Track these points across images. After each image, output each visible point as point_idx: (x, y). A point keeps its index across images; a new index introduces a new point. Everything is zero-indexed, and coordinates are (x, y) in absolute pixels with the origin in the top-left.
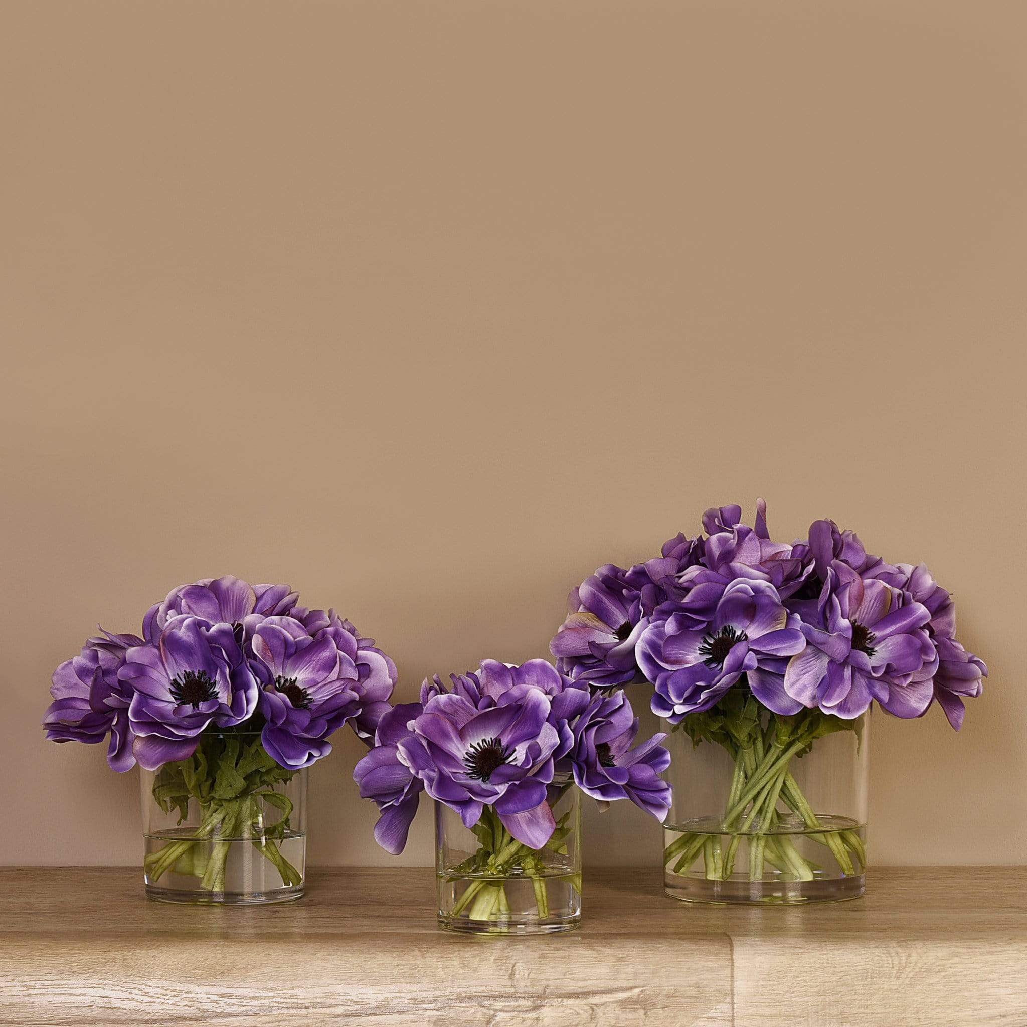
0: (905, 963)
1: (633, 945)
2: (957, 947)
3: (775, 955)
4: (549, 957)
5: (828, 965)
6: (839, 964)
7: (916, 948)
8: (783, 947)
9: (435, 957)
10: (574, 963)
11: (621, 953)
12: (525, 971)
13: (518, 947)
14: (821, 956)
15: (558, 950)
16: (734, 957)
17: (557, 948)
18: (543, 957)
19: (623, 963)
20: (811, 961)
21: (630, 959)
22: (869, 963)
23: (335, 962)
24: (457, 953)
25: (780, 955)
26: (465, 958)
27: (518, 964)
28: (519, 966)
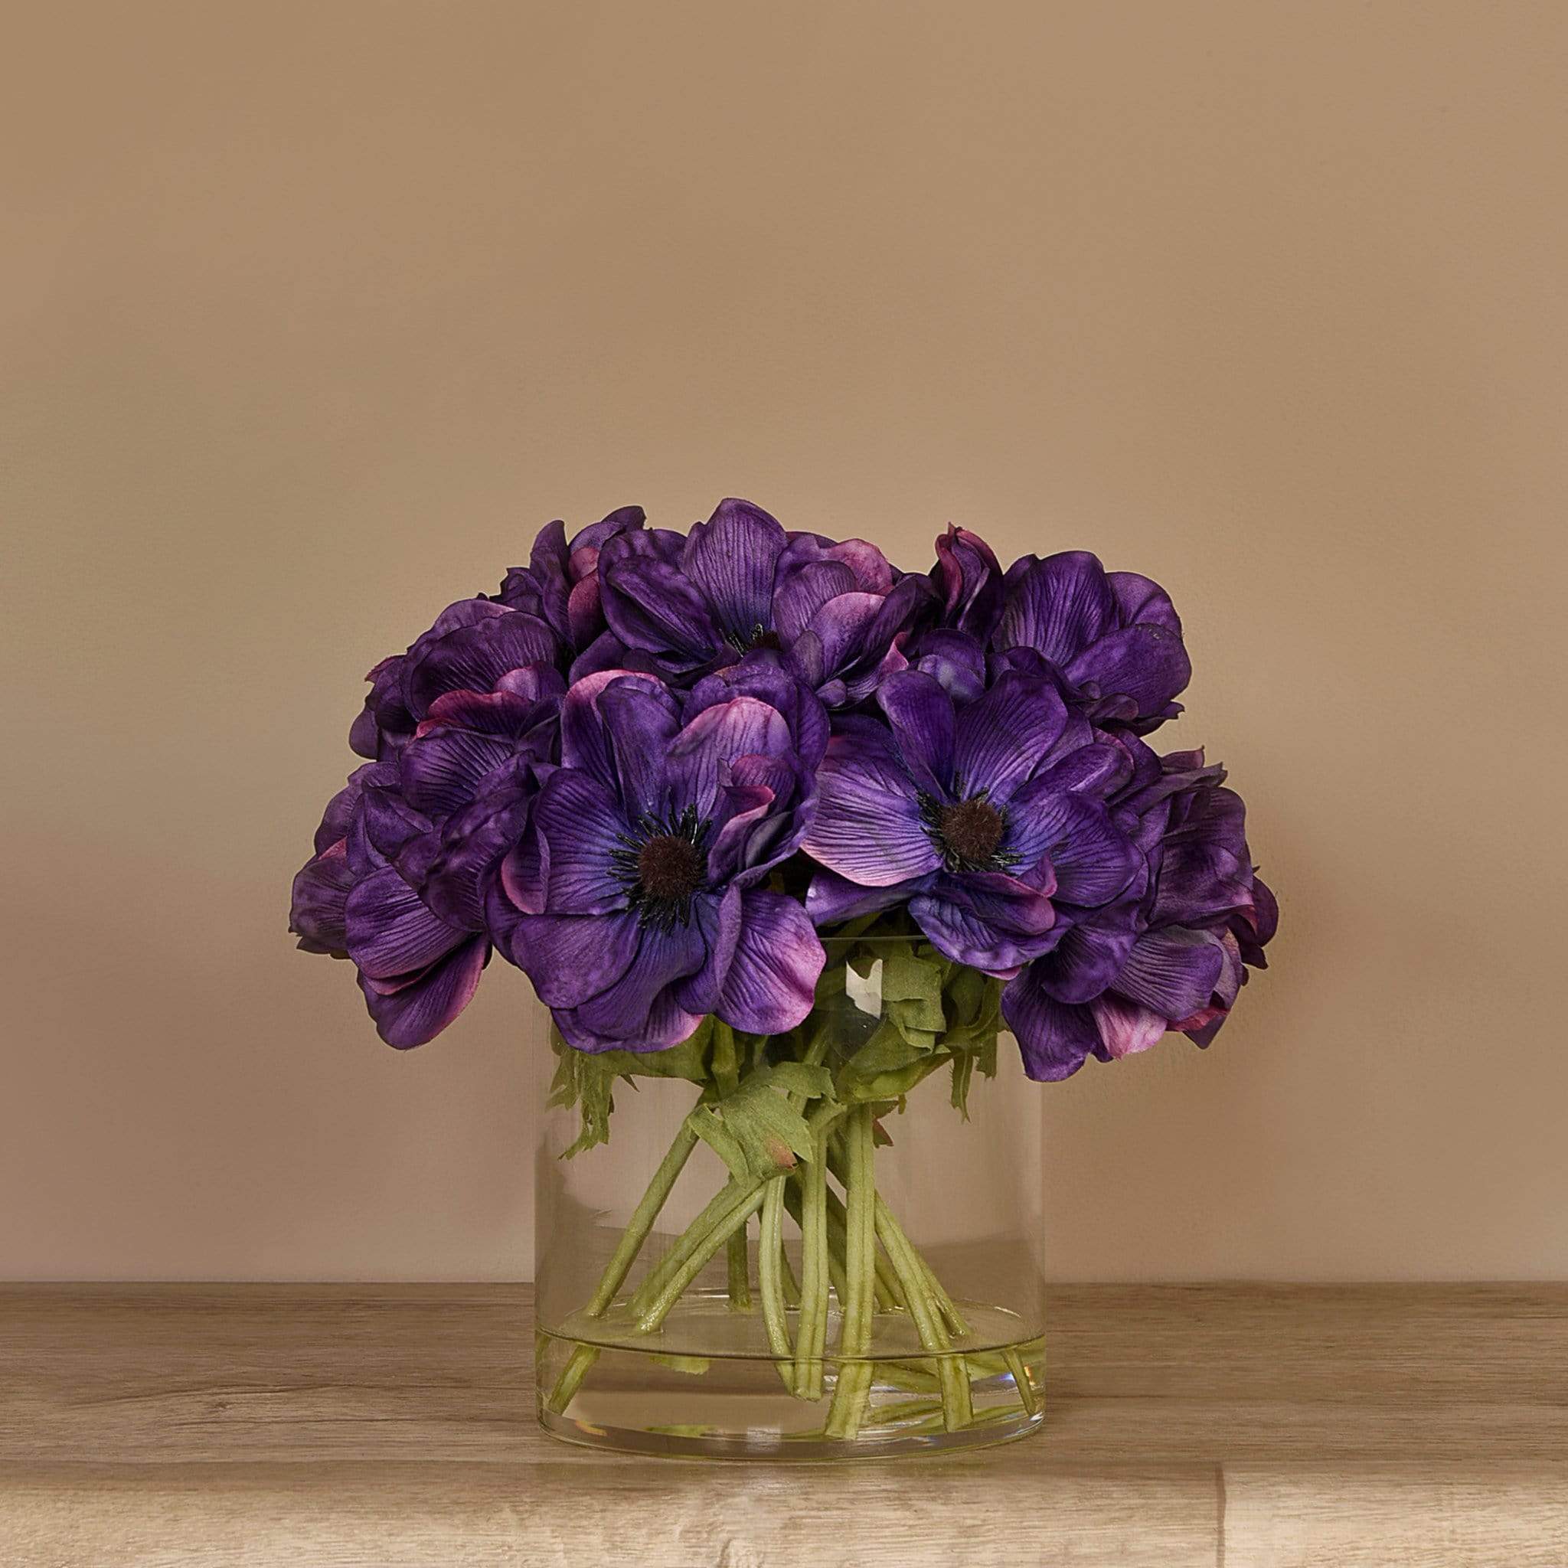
3: (1318, 1520)
4: (806, 1526)
5: (1453, 1545)
6: (1484, 1541)
9: (549, 1525)
10: (863, 1538)
11: (969, 1516)
12: (752, 1559)
13: (737, 1500)
14: (1436, 1523)
15: (826, 1509)
16: (1227, 1524)
17: (825, 1502)
18: (793, 1524)
19: (973, 1540)
20: (1410, 1534)
21: (989, 1530)
22: (1562, 1539)
23: (324, 1537)
24: (598, 1516)
26: (617, 1528)
27: (734, 1543)
28: (737, 1547)
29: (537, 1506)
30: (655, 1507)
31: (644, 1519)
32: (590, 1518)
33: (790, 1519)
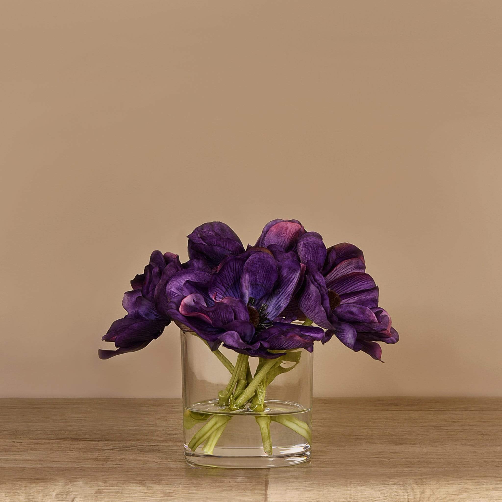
0: (420, 497)
1: (180, 482)
2: (466, 483)
7: (430, 485)
8: (312, 484)
25: (309, 491)
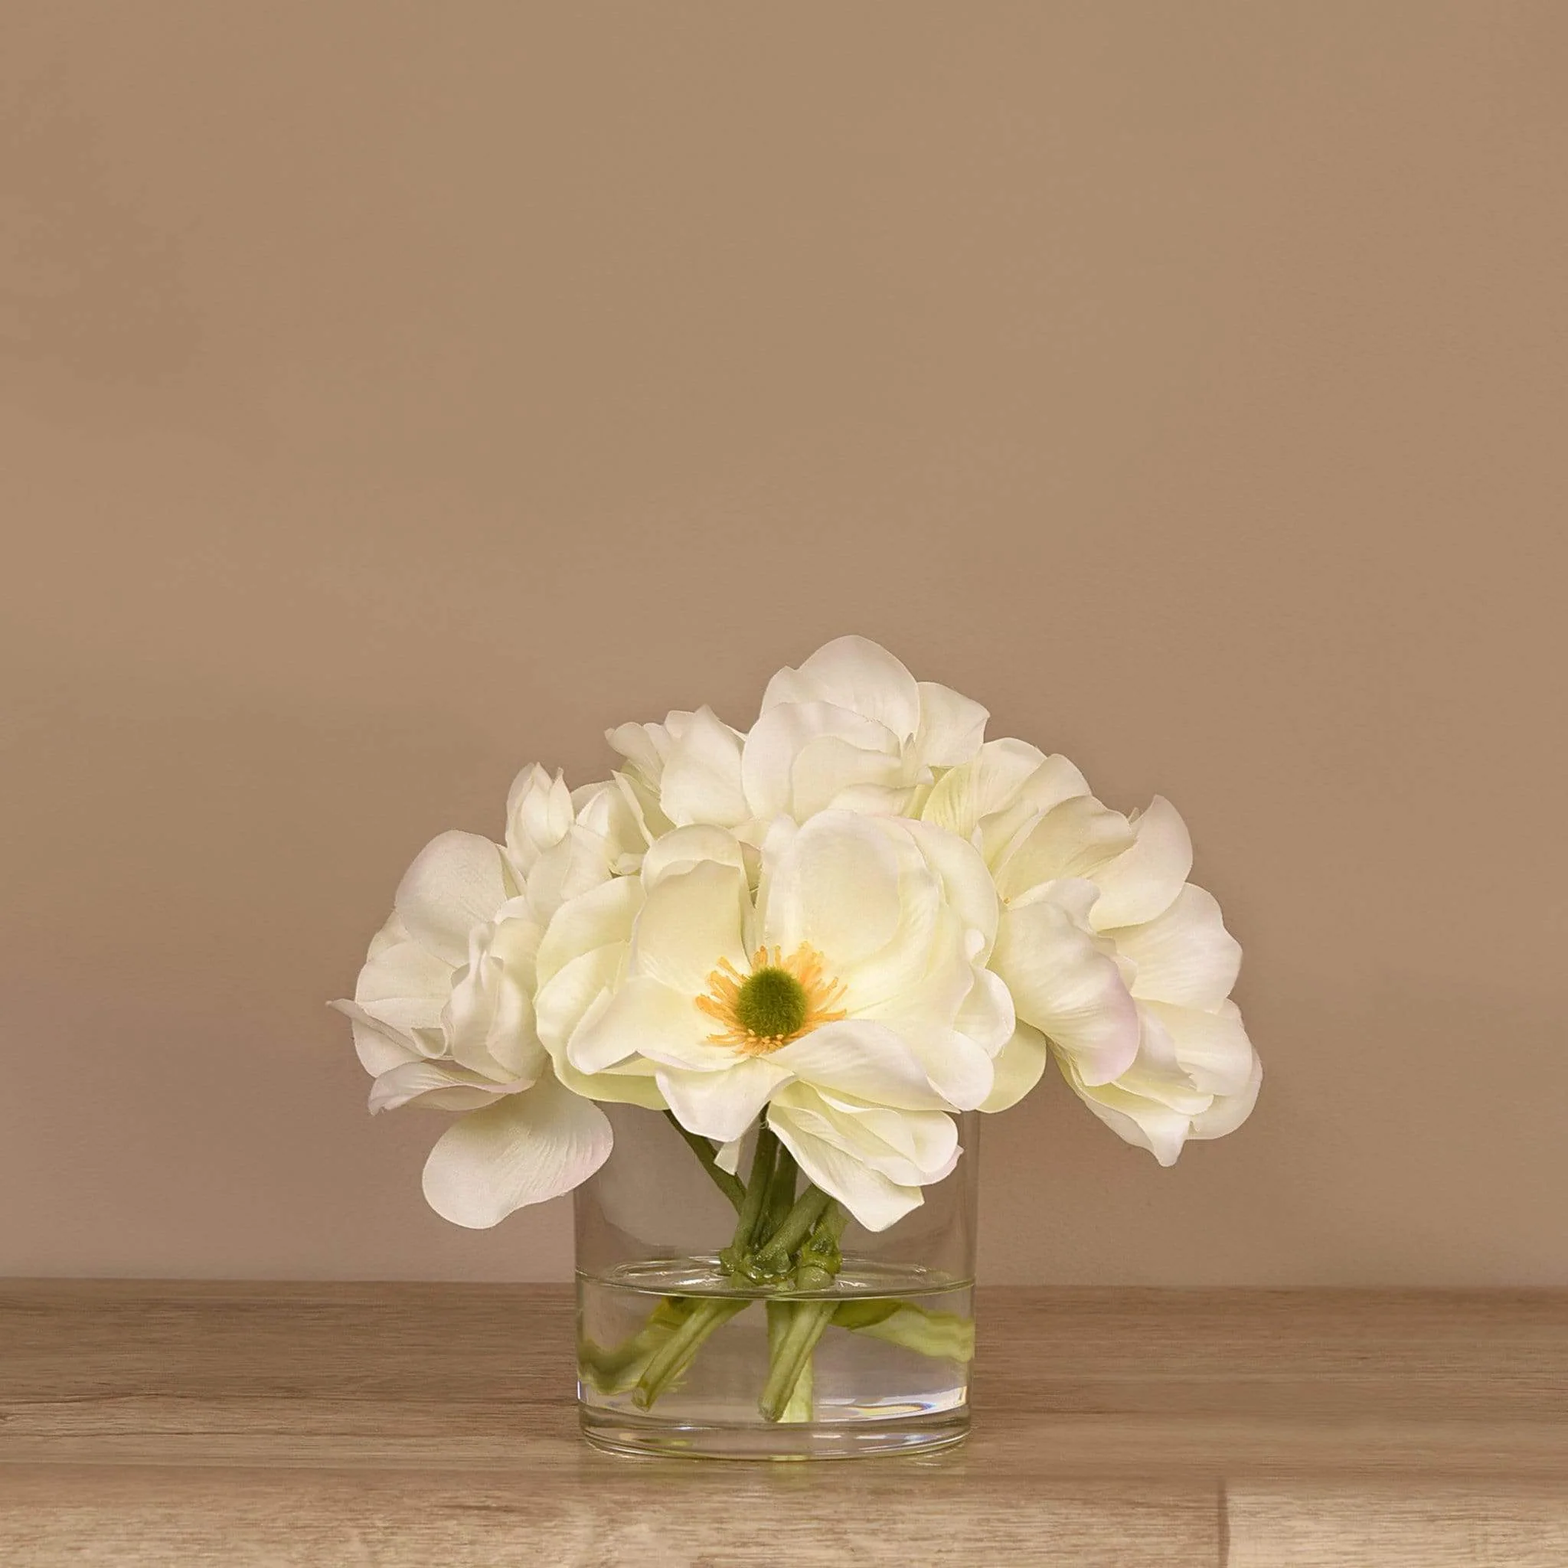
29: (393, 1534)
30: (536, 1539)
31: (522, 1554)
32: (458, 1553)
33: (699, 1558)
